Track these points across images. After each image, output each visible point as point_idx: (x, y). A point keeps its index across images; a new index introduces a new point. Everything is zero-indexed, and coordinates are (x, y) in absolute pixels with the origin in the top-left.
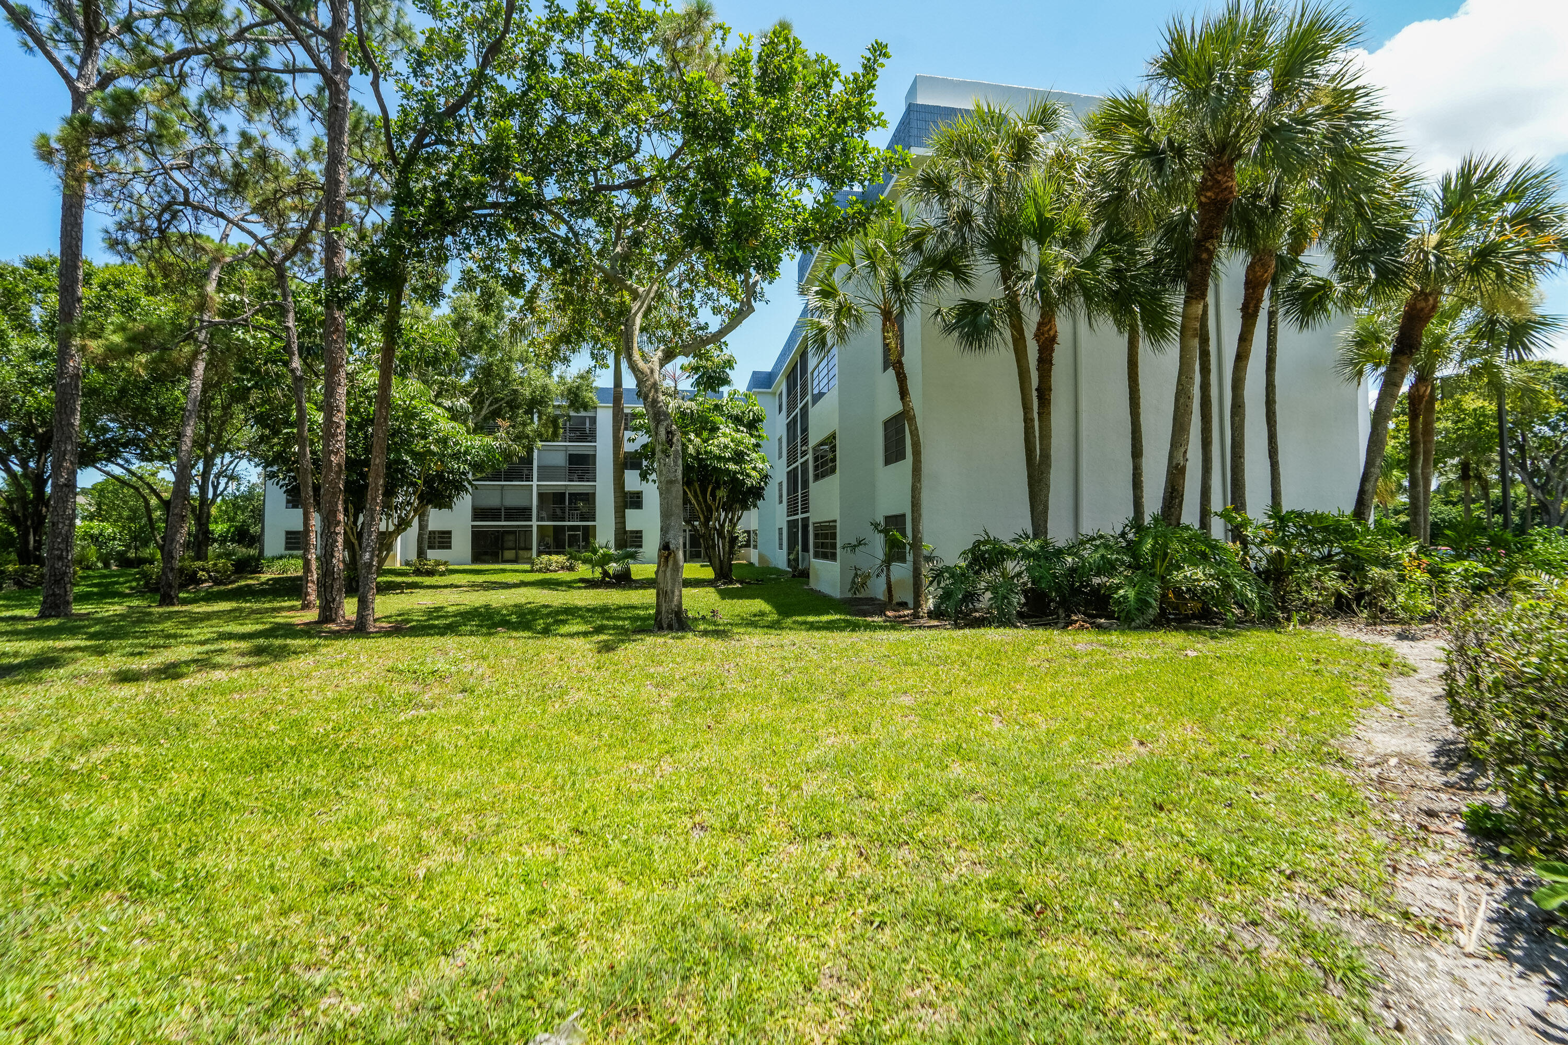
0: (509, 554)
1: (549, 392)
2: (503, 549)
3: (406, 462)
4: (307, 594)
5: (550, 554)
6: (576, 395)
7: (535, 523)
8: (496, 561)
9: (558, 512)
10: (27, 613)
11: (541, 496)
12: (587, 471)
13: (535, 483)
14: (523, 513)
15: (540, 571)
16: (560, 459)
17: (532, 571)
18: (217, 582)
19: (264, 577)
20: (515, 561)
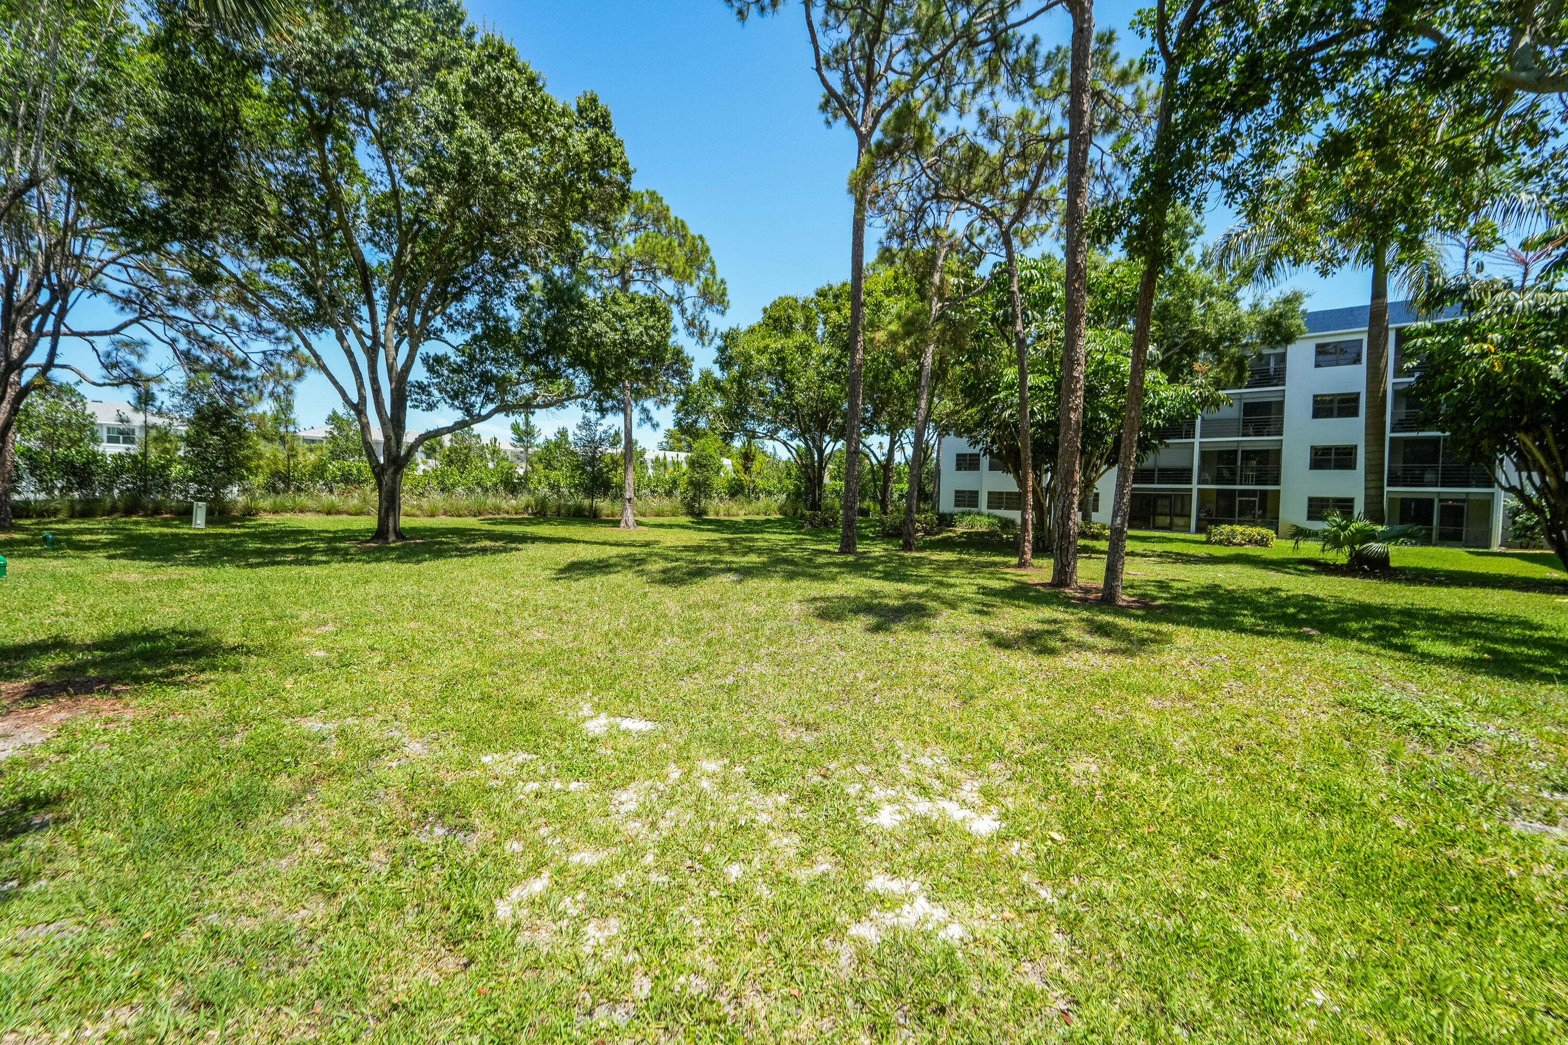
0: (1165, 520)
1: (1242, 326)
2: (1155, 514)
3: (1104, 421)
4: (1024, 553)
5: (1231, 523)
6: (1277, 325)
7: (1195, 486)
8: (1147, 528)
9: (1226, 473)
10: (830, 547)
11: (1203, 454)
12: (1267, 423)
13: (1197, 440)
14: (1183, 475)
15: (1220, 543)
16: (1231, 412)
17: (1208, 542)
18: (927, 533)
19: (959, 530)
20: (1170, 528)
